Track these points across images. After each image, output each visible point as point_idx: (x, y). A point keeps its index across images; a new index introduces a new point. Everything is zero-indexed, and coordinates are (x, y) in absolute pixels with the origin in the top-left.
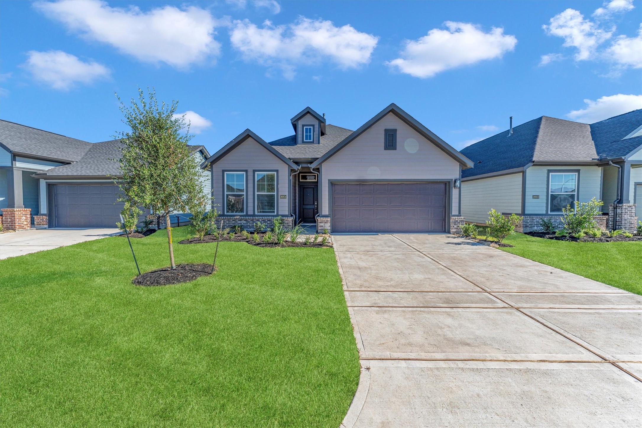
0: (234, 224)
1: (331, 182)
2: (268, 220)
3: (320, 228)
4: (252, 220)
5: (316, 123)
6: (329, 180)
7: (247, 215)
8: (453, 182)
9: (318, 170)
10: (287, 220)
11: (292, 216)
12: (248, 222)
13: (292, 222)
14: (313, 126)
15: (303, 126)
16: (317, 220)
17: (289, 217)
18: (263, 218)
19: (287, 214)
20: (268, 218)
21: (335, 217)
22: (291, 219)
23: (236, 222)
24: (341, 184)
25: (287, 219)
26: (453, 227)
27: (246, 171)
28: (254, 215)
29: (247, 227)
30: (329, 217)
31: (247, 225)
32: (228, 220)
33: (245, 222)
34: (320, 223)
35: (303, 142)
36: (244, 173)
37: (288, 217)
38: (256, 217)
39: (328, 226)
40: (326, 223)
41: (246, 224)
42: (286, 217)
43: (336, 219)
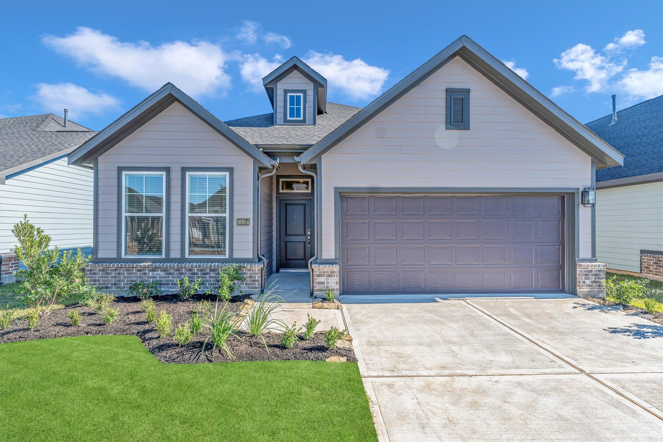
0: (140, 277)
1: (340, 193)
2: (211, 270)
3: (317, 287)
4: (178, 270)
5: (309, 87)
6: (335, 188)
7: (168, 260)
8: (580, 193)
9: (314, 167)
10: (249, 270)
11: (260, 260)
12: (170, 274)
13: (262, 273)
14: (304, 92)
15: (286, 92)
16: (313, 269)
17: (255, 263)
18: (200, 266)
19: (251, 257)
20: (211, 266)
21: (347, 262)
22: (257, 267)
23: (145, 274)
24: (358, 198)
25: (251, 267)
26: (584, 282)
27: (168, 170)
28: (182, 260)
29: (166, 284)
30: (336, 264)
31: (168, 281)
32: (128, 270)
33: (163, 274)
34: (319, 276)
35: (286, 121)
36: (164, 174)
37: (252, 263)
38: (186, 262)
39: (334, 283)
40: (329, 276)
41: (165, 277)
42: (248, 263)
43: (349, 267)
